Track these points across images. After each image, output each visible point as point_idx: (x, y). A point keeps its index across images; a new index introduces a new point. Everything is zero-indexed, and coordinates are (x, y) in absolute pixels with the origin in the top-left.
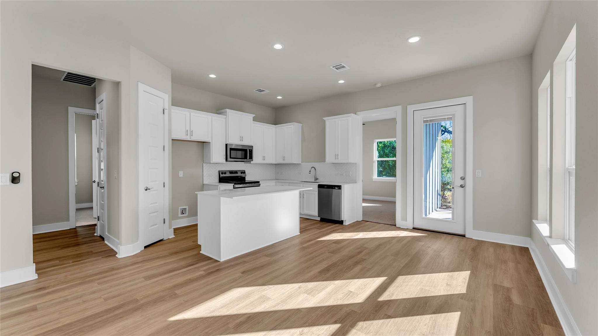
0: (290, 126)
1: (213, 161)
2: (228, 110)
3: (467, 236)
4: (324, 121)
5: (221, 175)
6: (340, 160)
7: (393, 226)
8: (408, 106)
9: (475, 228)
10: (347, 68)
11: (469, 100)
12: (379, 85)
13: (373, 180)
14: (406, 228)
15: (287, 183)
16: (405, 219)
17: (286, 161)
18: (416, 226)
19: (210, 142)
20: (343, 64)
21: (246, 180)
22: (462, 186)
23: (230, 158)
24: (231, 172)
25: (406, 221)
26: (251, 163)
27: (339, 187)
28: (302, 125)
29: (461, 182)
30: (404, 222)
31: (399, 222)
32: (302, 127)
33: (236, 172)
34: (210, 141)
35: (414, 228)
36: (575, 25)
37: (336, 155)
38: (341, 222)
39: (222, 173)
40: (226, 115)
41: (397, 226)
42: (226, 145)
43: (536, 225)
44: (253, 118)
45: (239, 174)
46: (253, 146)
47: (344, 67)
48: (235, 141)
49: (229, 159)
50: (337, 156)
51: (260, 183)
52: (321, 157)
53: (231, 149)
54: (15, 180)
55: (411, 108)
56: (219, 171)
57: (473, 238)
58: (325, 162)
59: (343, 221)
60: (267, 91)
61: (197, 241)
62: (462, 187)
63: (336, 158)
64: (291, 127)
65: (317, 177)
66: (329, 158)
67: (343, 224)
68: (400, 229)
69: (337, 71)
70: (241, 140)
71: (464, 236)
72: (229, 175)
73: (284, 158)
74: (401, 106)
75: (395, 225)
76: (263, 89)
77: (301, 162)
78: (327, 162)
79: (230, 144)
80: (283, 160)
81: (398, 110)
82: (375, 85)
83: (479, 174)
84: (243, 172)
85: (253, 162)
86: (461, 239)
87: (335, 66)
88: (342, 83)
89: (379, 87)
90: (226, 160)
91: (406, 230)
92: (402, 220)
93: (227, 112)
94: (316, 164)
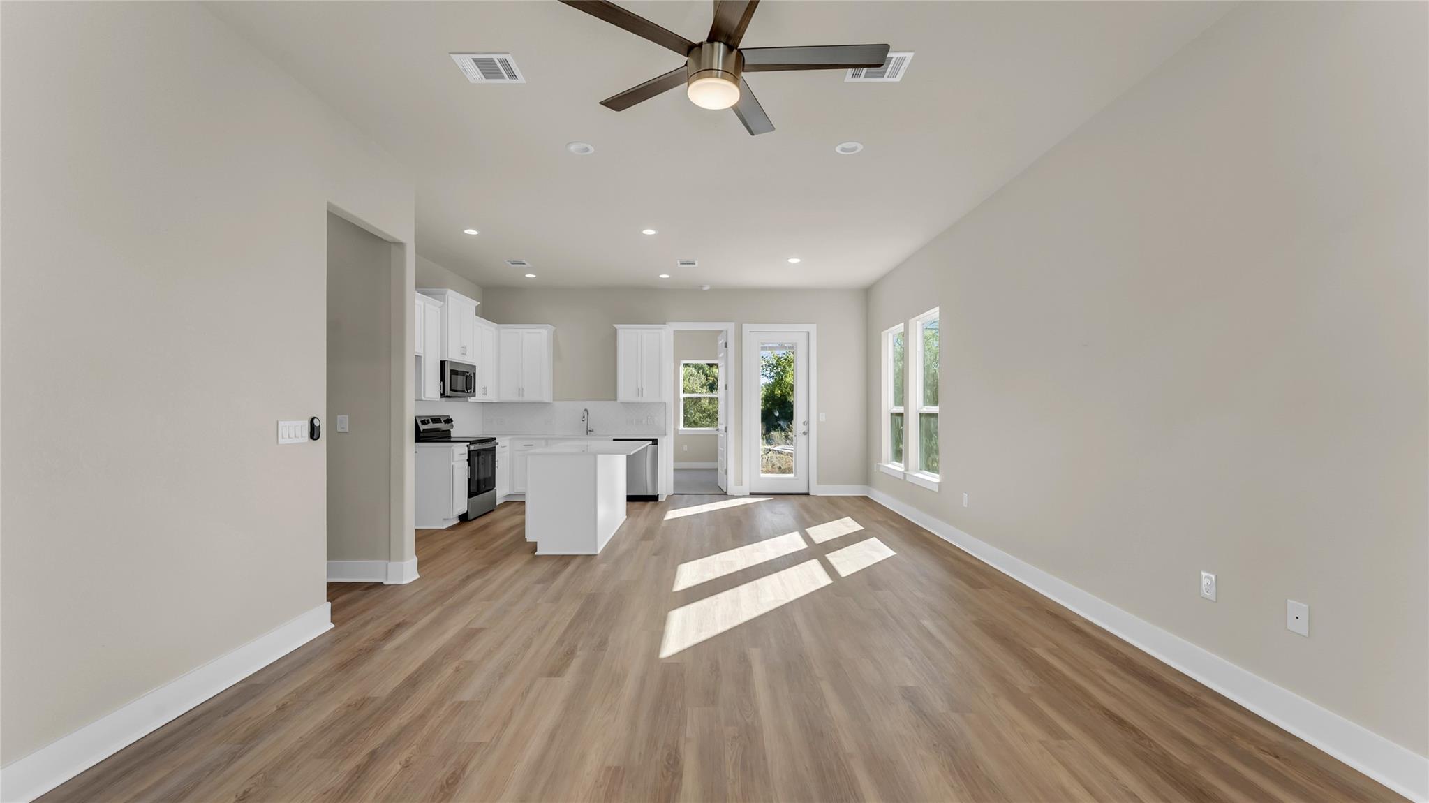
0: (538, 330)
1: (427, 396)
2: (448, 291)
3: (811, 494)
4: (615, 331)
5: (422, 427)
6: (646, 398)
7: (724, 495)
8: (743, 325)
9: (821, 481)
11: (812, 328)
12: (707, 288)
13: (680, 433)
15: (542, 439)
16: (739, 482)
17: (527, 398)
18: (754, 491)
19: (422, 357)
21: (452, 435)
22: (804, 433)
23: (451, 390)
24: (435, 420)
25: (742, 485)
26: (469, 400)
27: (652, 442)
28: (554, 328)
29: (804, 429)
30: (739, 488)
31: (732, 489)
32: (555, 332)
33: (440, 421)
34: (422, 355)
35: (751, 494)
37: (638, 389)
38: (656, 499)
39: (423, 422)
40: (444, 301)
41: (729, 494)
42: (443, 363)
44: (477, 307)
45: (442, 426)
46: (475, 367)
47: (694, 264)
48: (456, 355)
49: (448, 392)
50: (639, 392)
51: (497, 441)
52: (608, 388)
53: (454, 372)
54: (314, 433)
55: (748, 328)
57: (818, 495)
58: (616, 400)
59: (658, 495)
60: (522, 265)
63: (638, 395)
64: (539, 333)
65: (592, 428)
66: (625, 392)
67: (659, 500)
68: (733, 497)
70: (464, 354)
71: (808, 494)
72: (431, 426)
73: (521, 391)
74: (733, 323)
75: (725, 494)
76: (524, 261)
77: (554, 400)
78: (618, 401)
79: (450, 362)
80: (519, 395)
81: (730, 327)
82: (701, 286)
83: (823, 418)
84: (449, 421)
85: (472, 399)
86: (804, 498)
87: (684, 261)
88: (665, 278)
89: (705, 291)
90: (443, 395)
91: (743, 496)
92: (736, 485)
93: (444, 294)
94: (589, 405)
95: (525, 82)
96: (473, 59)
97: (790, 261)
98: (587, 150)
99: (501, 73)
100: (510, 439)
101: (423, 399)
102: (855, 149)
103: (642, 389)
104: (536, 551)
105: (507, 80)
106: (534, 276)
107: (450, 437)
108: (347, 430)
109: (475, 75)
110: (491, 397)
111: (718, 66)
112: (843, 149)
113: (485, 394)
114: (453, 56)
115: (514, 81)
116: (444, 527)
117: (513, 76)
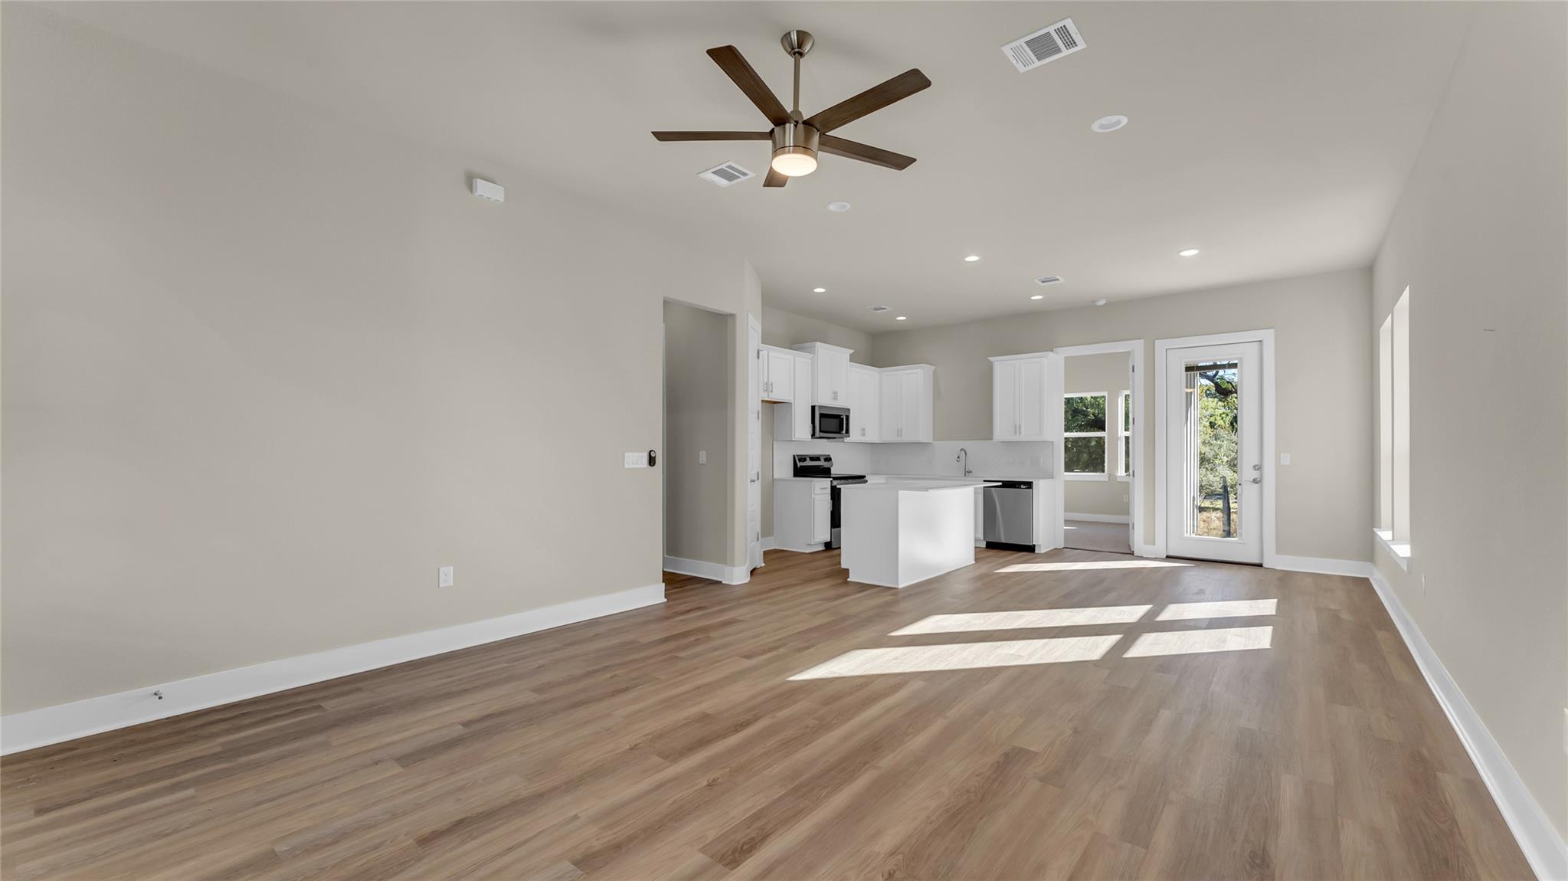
0: (912, 371)
1: (795, 436)
2: (818, 344)
3: (1265, 565)
4: (991, 364)
5: (799, 464)
6: (1024, 437)
7: (1130, 554)
8: (1156, 341)
9: (1280, 550)
10: (1062, 280)
11: (1268, 336)
12: (1102, 302)
14: (1153, 557)
16: (1151, 540)
17: (905, 438)
18: (1171, 554)
19: (791, 403)
20: (1057, 277)
21: (832, 472)
22: (1255, 481)
23: (821, 431)
24: (813, 459)
25: (1154, 544)
26: (845, 440)
27: (1029, 485)
28: (934, 368)
29: (1255, 475)
30: (1150, 547)
31: (1138, 545)
32: (935, 372)
33: (817, 459)
34: (792, 401)
35: (1167, 557)
36: (1408, 289)
37: (1016, 427)
38: (1031, 549)
39: (800, 460)
40: (812, 352)
41: (1135, 554)
42: (813, 408)
43: (1377, 534)
44: (851, 355)
45: (822, 463)
46: (849, 410)
47: (1058, 280)
48: (826, 400)
49: (818, 434)
50: (1017, 429)
51: (867, 478)
52: (983, 428)
53: (822, 416)
55: (1161, 345)
56: (794, 456)
57: (1277, 568)
58: (992, 439)
59: (1034, 545)
60: (889, 309)
61: (840, 563)
62: (1256, 483)
63: (1016, 433)
64: (917, 373)
65: (970, 469)
66: (1001, 430)
67: (1036, 552)
68: (1141, 558)
69: (1043, 284)
70: (835, 399)
71: (1260, 565)
72: (809, 463)
73: (899, 432)
74: (1142, 341)
75: (1132, 553)
76: (883, 307)
77: (934, 440)
78: (994, 440)
79: (820, 406)
80: (898, 436)
81: (1137, 347)
82: (1094, 301)
83: (1286, 459)
84: (828, 459)
85: (847, 440)
86: (1256, 569)
87: (1043, 279)
88: (1038, 300)
89: (1100, 306)
90: (813, 435)
91: (1155, 559)
92: (1146, 542)
93: (815, 347)
94: (966, 444)
95: (754, 175)
96: (713, 173)
97: (1182, 254)
98: (844, 206)
99: (735, 175)
100: (887, 478)
101: (793, 439)
102: (1119, 122)
103: (1020, 426)
104: (848, 577)
105: (743, 178)
106: (905, 318)
107: (830, 473)
108: (705, 462)
109: (722, 182)
110: (872, 437)
111: (790, 143)
112: (1103, 127)
113: (863, 435)
114: (700, 175)
115: (747, 177)
116: (807, 552)
117: (744, 174)
